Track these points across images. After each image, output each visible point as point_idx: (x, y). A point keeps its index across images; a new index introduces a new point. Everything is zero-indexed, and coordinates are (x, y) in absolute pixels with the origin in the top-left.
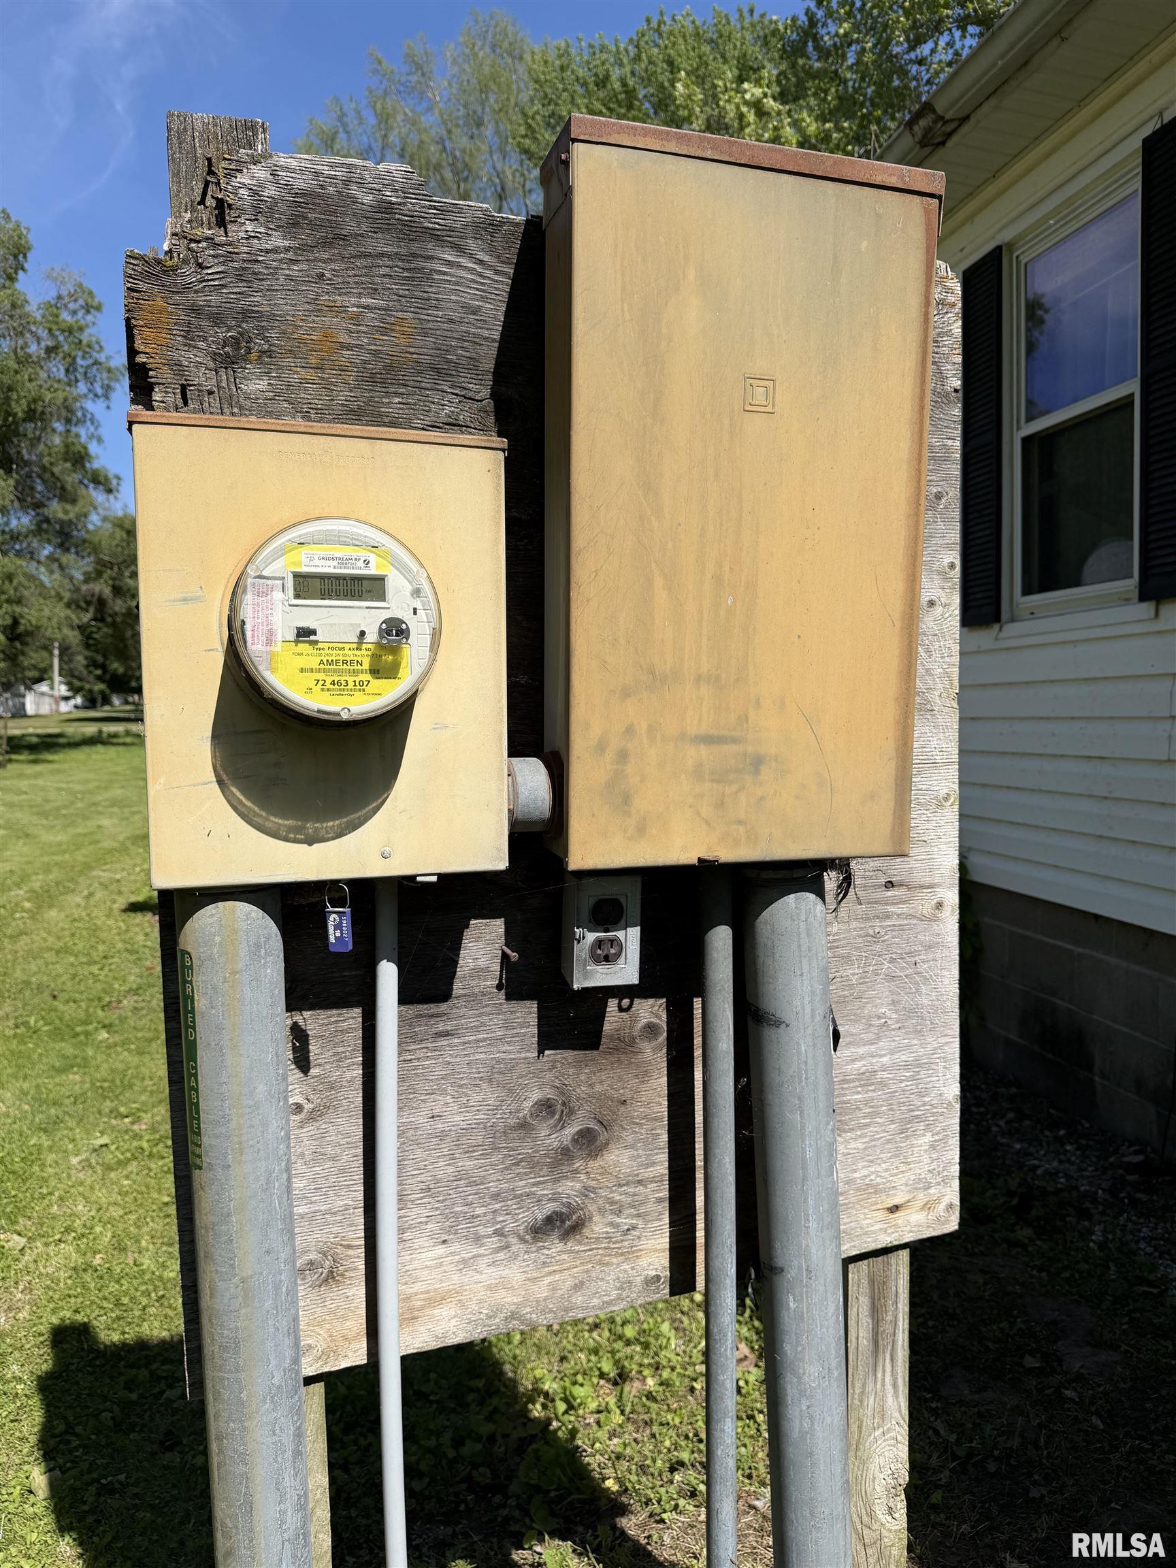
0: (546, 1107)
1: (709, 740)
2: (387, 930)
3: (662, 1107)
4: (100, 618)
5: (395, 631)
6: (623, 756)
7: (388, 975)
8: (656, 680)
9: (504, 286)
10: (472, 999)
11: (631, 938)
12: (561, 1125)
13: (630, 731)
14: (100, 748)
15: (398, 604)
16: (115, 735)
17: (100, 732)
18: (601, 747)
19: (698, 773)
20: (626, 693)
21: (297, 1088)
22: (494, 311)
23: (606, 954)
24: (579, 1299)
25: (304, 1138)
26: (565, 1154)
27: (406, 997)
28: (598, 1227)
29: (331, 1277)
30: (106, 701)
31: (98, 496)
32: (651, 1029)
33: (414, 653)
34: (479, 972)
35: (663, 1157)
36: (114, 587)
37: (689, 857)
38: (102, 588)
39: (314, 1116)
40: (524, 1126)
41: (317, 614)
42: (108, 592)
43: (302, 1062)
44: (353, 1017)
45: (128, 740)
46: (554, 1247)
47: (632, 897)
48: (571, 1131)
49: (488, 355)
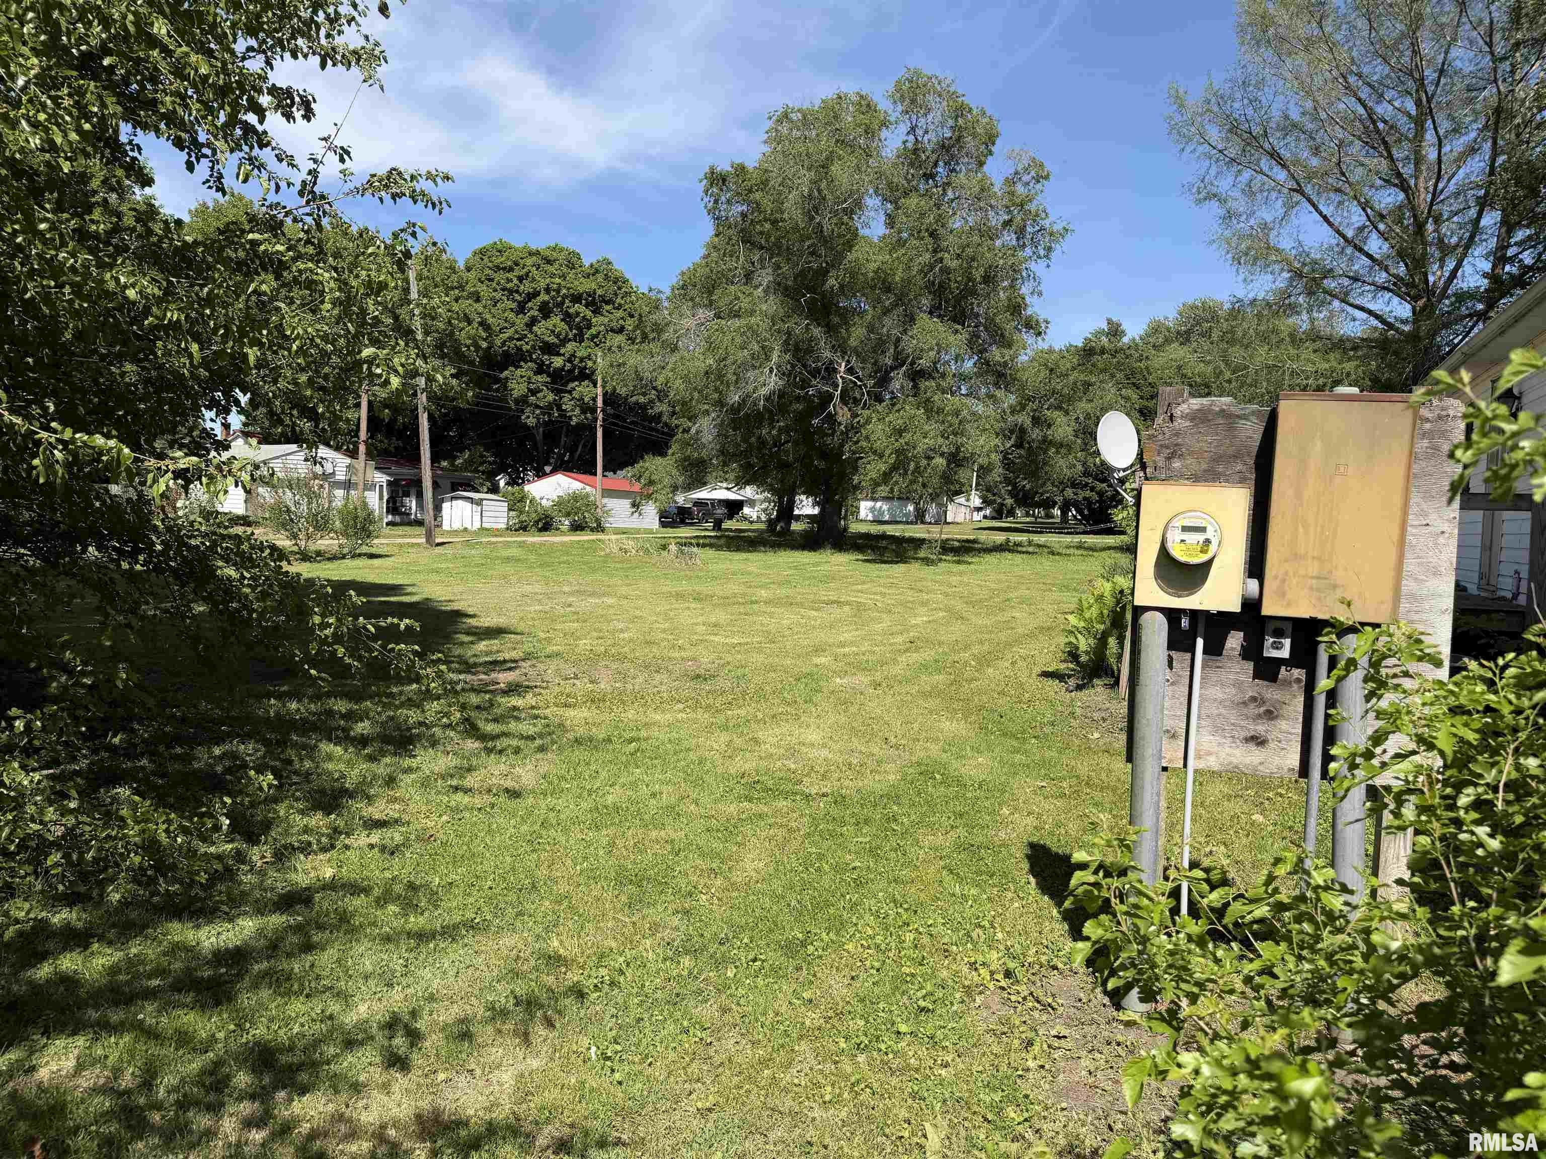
0: (1254, 699)
1: (1318, 578)
2: (1201, 628)
3: (1301, 708)
4: (1019, 445)
5: (1208, 542)
6: (1284, 581)
7: (1200, 642)
8: (1296, 557)
9: (1262, 429)
10: (1230, 658)
11: (1287, 642)
12: (1259, 706)
13: (1286, 573)
14: (1009, 556)
15: (1209, 534)
16: (1019, 544)
17: (1008, 540)
18: (1276, 577)
19: (1311, 588)
20: (1286, 561)
21: (1168, 675)
22: (1258, 437)
23: (1277, 646)
24: (1260, 768)
25: (1169, 690)
26: (1259, 716)
27: (1205, 652)
28: (1272, 745)
29: (1174, 736)
30: (1011, 513)
31: (1028, 338)
32: (1298, 680)
33: (1213, 548)
34: (1233, 649)
35: (1300, 726)
36: (1033, 418)
37: (1306, 615)
38: (1024, 419)
39: (1173, 684)
40: (1244, 703)
41: (1187, 536)
42: (1028, 422)
43: (1170, 666)
44: (1188, 656)
45: (1031, 549)
46: (1252, 747)
47: (1288, 628)
48: (1262, 709)
49: (1255, 451)
